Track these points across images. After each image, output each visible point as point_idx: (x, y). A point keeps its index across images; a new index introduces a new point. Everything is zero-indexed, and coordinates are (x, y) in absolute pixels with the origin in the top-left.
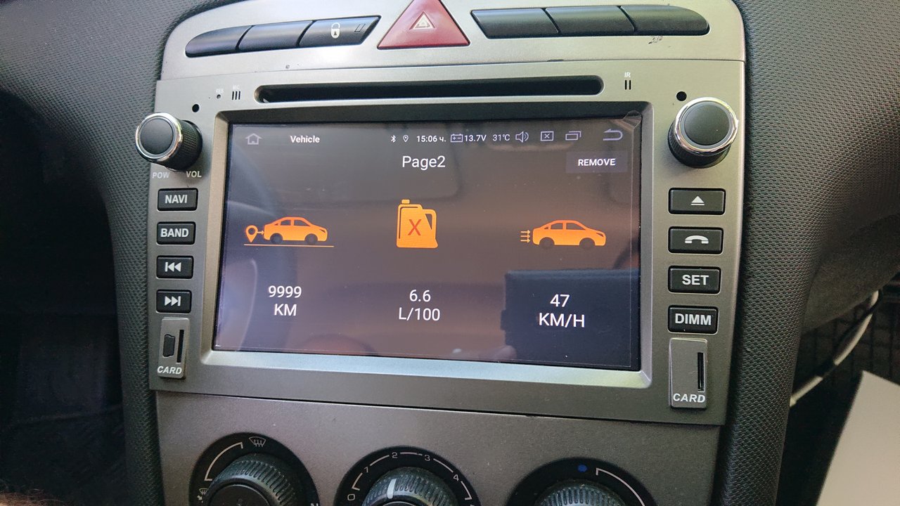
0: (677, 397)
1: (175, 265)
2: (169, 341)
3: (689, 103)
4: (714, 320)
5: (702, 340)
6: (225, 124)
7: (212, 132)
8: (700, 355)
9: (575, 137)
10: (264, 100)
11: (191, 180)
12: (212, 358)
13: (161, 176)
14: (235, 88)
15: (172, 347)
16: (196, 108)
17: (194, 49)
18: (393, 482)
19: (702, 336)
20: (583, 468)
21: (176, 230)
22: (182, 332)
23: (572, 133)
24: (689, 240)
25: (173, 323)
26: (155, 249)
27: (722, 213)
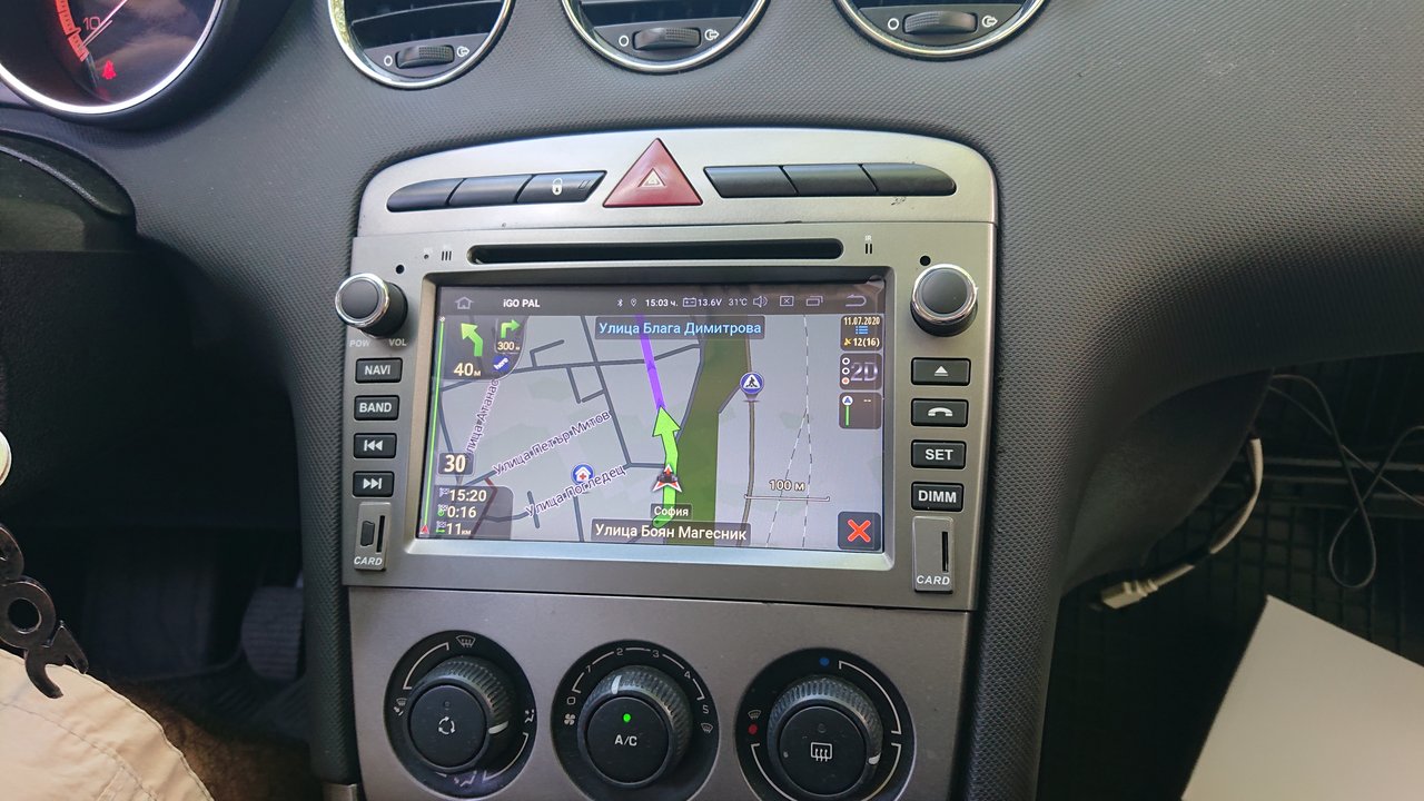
0: (920, 580)
1: (376, 443)
2: (367, 528)
4: (961, 497)
5: (947, 519)
6: (433, 286)
7: (420, 297)
8: (945, 535)
10: (478, 261)
11: (395, 348)
12: (415, 547)
13: (360, 344)
14: (446, 248)
15: (373, 535)
16: (400, 269)
17: (398, 202)
18: (618, 679)
19: (947, 515)
20: (824, 662)
21: (378, 405)
22: (382, 518)
24: (932, 412)
25: (371, 509)
26: (352, 426)
27: (966, 384)
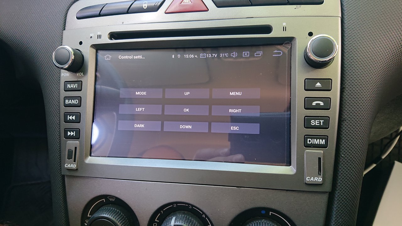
0: (308, 179)
1: (72, 117)
2: (70, 152)
3: (314, 38)
4: (327, 142)
5: (320, 151)
6: (95, 51)
7: (89, 55)
8: (320, 159)
9: (259, 54)
10: (113, 39)
11: (79, 77)
12: (90, 160)
13: (66, 75)
14: (99, 33)
15: (72, 155)
16: (81, 43)
17: (79, 15)
18: (174, 218)
19: (321, 150)
20: (263, 212)
21: (73, 100)
22: (76, 148)
23: (258, 52)
24: (314, 103)
25: (72, 144)
26: (63, 110)
27: (330, 90)
